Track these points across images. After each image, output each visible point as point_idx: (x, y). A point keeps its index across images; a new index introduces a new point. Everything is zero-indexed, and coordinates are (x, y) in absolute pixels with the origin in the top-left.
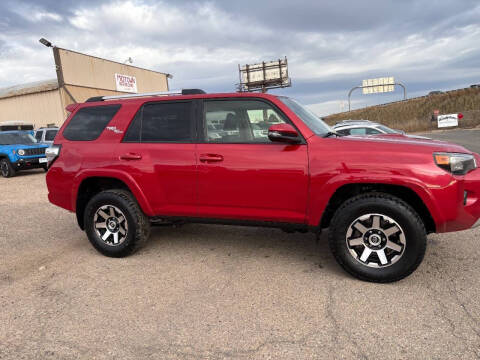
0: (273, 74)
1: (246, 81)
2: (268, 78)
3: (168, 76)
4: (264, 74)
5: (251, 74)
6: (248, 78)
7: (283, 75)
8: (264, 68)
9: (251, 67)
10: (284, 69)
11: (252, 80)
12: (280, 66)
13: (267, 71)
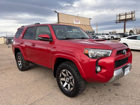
0: (129, 17)
1: (119, 19)
2: (127, 18)
3: (90, 19)
4: (126, 17)
5: (121, 17)
6: (120, 18)
7: (133, 17)
8: (126, 15)
9: (121, 15)
10: (133, 15)
11: (121, 19)
12: (132, 14)
13: (127, 16)
